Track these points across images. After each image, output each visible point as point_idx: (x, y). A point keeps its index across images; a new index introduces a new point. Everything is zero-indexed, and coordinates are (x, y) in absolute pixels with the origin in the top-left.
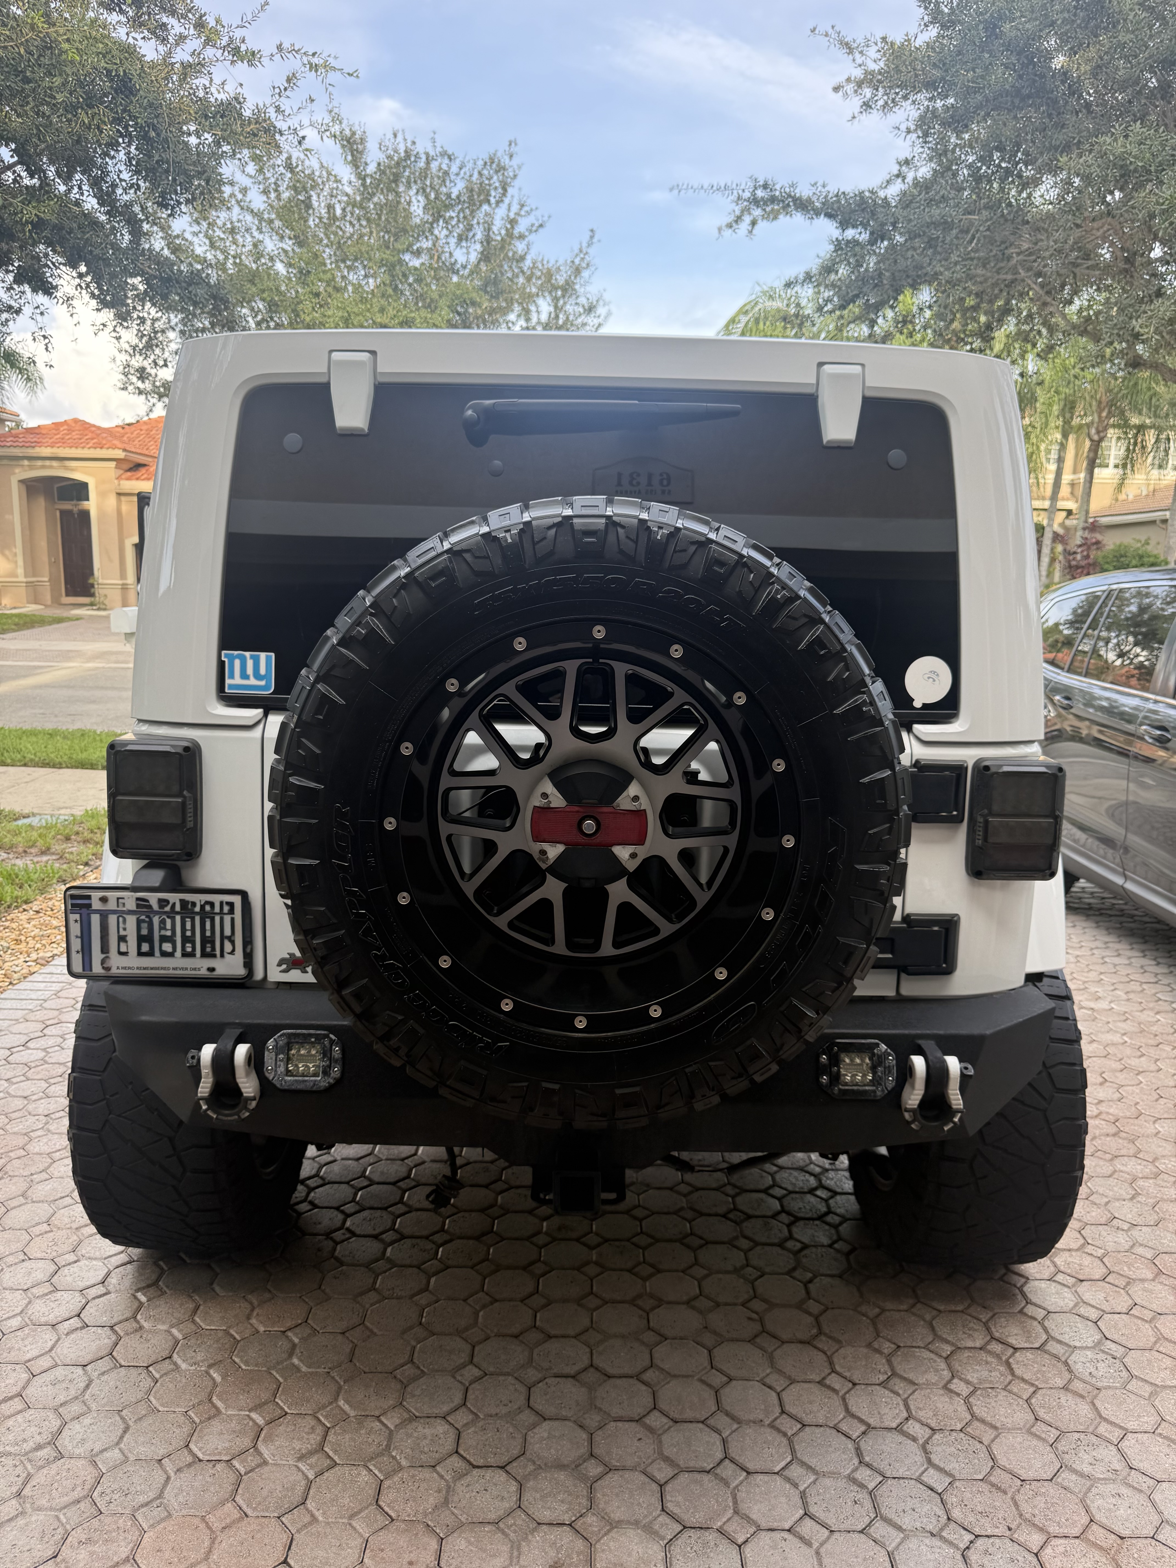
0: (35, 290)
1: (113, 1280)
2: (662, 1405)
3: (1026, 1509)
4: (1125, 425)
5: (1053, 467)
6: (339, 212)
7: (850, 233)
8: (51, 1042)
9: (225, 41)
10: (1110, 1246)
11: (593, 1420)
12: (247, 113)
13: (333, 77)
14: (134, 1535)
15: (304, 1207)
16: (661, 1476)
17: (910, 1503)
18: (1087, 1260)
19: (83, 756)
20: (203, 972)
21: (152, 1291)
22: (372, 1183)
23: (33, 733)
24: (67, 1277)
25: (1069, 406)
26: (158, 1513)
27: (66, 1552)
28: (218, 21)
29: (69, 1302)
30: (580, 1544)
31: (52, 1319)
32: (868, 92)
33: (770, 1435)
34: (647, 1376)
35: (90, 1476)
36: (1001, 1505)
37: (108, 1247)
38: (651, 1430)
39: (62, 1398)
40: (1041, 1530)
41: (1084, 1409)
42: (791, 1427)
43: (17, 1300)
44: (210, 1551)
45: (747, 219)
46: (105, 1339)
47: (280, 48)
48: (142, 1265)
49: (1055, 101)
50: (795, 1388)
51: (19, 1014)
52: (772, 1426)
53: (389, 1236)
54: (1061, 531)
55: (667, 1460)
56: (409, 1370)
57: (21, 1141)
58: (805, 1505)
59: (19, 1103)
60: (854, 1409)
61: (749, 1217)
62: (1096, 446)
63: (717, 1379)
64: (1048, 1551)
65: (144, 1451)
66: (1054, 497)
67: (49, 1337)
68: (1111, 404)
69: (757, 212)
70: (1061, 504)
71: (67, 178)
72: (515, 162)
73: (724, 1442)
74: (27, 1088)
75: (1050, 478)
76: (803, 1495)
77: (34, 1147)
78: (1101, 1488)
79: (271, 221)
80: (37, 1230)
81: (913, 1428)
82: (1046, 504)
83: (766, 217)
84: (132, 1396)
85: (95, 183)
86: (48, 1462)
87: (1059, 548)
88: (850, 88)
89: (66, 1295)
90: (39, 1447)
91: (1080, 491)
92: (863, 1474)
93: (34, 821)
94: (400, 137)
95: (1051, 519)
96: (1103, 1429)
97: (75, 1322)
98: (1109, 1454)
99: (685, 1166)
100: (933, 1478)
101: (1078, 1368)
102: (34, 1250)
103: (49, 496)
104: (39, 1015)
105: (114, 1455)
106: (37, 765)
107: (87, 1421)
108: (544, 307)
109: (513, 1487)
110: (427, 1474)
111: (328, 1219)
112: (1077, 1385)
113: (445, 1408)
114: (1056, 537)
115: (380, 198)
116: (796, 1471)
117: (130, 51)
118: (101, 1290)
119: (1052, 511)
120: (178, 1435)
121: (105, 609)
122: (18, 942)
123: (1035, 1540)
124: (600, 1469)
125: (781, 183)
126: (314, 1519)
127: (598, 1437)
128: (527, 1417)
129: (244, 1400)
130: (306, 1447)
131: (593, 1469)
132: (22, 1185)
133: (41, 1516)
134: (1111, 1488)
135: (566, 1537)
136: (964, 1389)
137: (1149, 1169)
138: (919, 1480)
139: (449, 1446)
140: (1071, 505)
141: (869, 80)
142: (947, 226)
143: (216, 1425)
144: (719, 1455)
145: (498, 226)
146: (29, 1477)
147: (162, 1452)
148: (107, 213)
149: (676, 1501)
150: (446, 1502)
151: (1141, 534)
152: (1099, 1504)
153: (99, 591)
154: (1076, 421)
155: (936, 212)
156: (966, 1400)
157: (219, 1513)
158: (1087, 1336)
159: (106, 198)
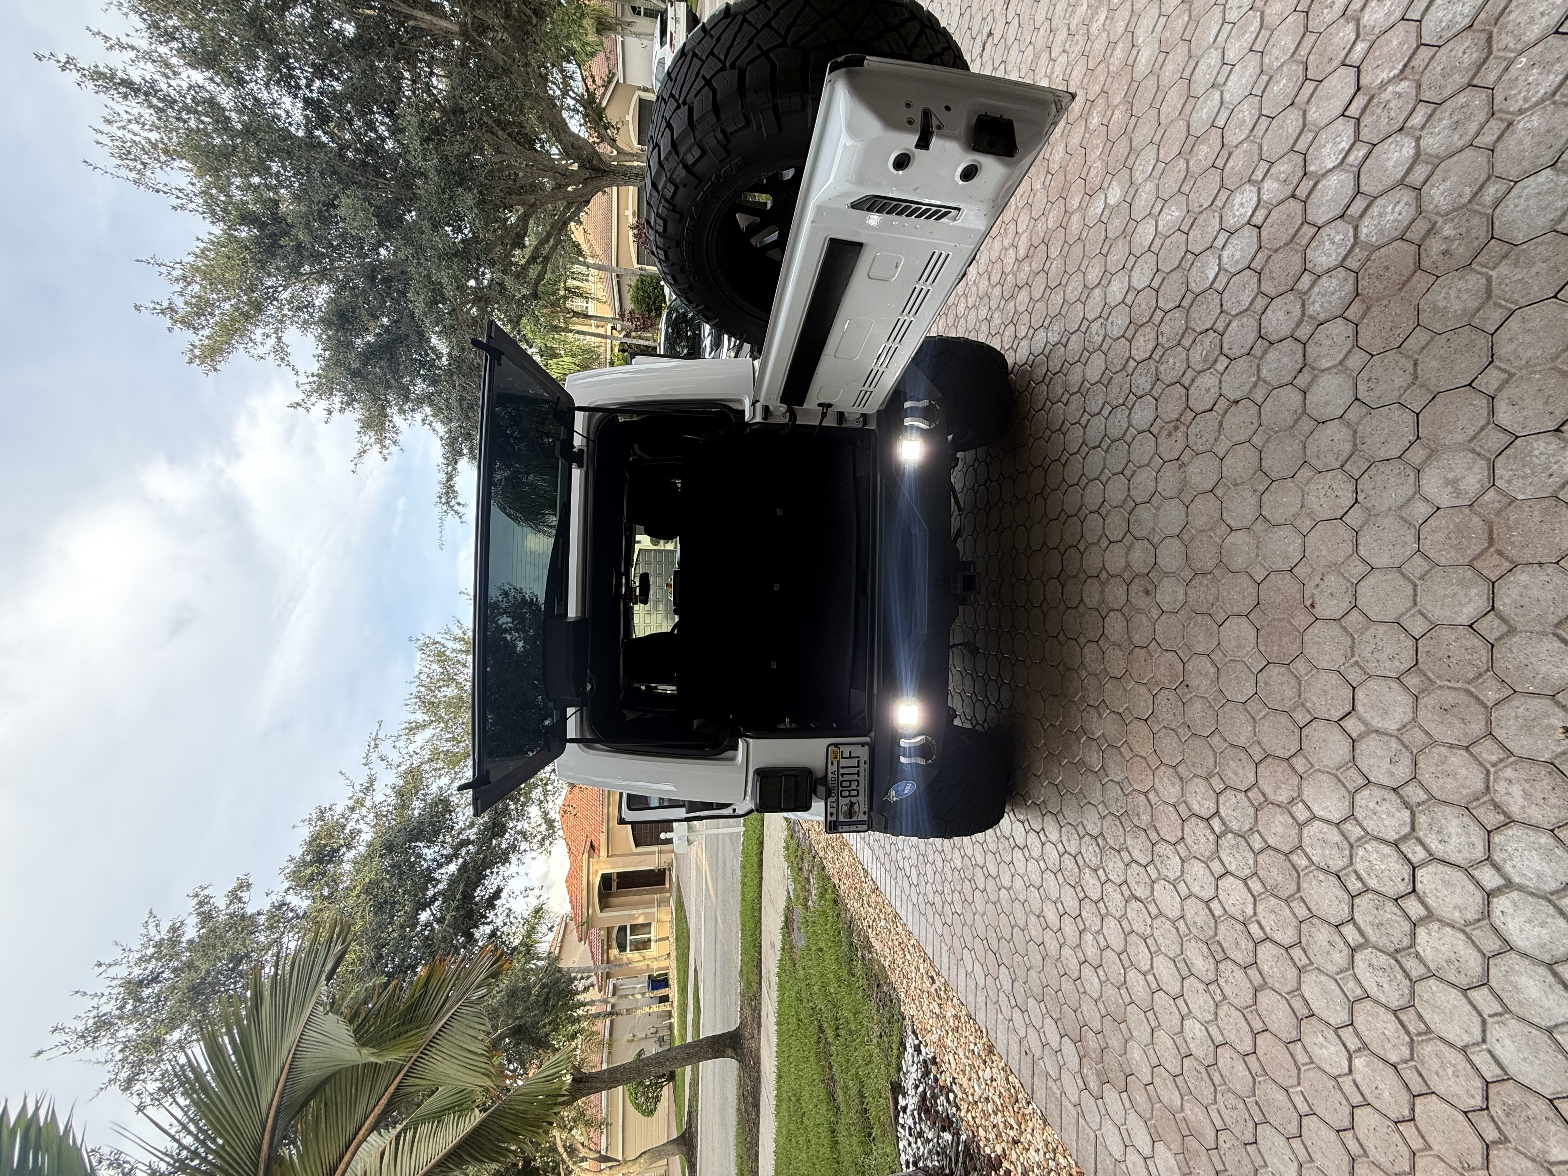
0: (499, 898)
1: (1022, 818)
2: (1075, 543)
3: (1119, 368)
4: (565, 298)
5: (588, 337)
6: (450, 736)
7: (465, 451)
8: (907, 864)
9: (362, 795)
10: (999, 321)
11: (1082, 576)
12: (401, 783)
13: (381, 735)
14: (1136, 794)
15: (986, 725)
16: (1107, 543)
17: (1117, 423)
18: (1007, 333)
19: (755, 866)
20: (867, 766)
21: (1026, 798)
22: (974, 692)
23: (743, 894)
24: (1020, 842)
25: (555, 328)
26: (1126, 783)
27: (1143, 826)
28: (351, 798)
29: (1032, 838)
30: (1136, 580)
31: (1040, 846)
32: (387, 442)
33: (1087, 491)
34: (1062, 551)
35: (1110, 818)
36: (1118, 378)
37: (1005, 822)
38: (1086, 548)
39: (1076, 836)
40: (1128, 361)
41: (1074, 338)
42: (1084, 481)
43: (1032, 864)
44: (1142, 757)
45: (457, 507)
46: (1049, 818)
47: (365, 765)
48: (1014, 806)
49: (394, 340)
50: (1066, 478)
51: (893, 882)
52: (1083, 490)
53: (999, 682)
54: (624, 333)
55: (1099, 540)
56: (1061, 667)
57: (956, 873)
58: (1118, 473)
59: (938, 876)
60: (1076, 450)
61: (988, 502)
62: (576, 314)
63: (1063, 516)
64: (1136, 358)
65: (1098, 793)
66: (605, 337)
67: (1049, 846)
68: (552, 305)
69: (453, 503)
70: (609, 333)
71: (439, 881)
72: (421, 638)
73: (1091, 512)
74: (930, 873)
75: (594, 339)
76: (1114, 474)
77: (959, 866)
78: (1109, 332)
79: (456, 773)
80: (999, 859)
81: (1083, 421)
82: (609, 341)
83: (455, 497)
84: (1074, 802)
85: (440, 866)
86: (1105, 839)
87: (633, 334)
88: (385, 452)
89: (1029, 840)
90: (1098, 845)
91: (602, 323)
92: (1104, 446)
93: (791, 888)
94: (408, 702)
95: (617, 339)
96: (1083, 329)
97: (1042, 834)
98: (1095, 327)
99: (959, 533)
100: (1105, 413)
101: (1056, 340)
102: (1008, 859)
103: (608, 896)
104: (893, 871)
105: (1100, 807)
106: (761, 891)
107: (1085, 822)
108: (504, 620)
109: (1112, 613)
110: (1106, 656)
111: (991, 713)
112: (1064, 341)
113: (1078, 648)
114: (627, 335)
115: (442, 713)
116: (1104, 478)
117: (370, 845)
118: (1026, 823)
119: (612, 337)
120: (1091, 778)
121: (673, 863)
122: (856, 888)
123: (1132, 364)
124: (1104, 572)
125: (439, 489)
126: (1127, 708)
127: (1089, 574)
128: (1081, 608)
129: (1075, 748)
130: (1096, 715)
131: (1104, 576)
132: (978, 869)
133: (1128, 839)
134: (1109, 326)
135: (1134, 587)
136: (1067, 395)
137: (963, 300)
138: (1106, 419)
139: (1095, 645)
140: (609, 326)
141: (380, 441)
142: (462, 399)
143: (1087, 759)
144: (1097, 515)
145: (458, 646)
146: (1111, 848)
147: (1099, 784)
148: (457, 858)
149: (1116, 536)
150: (1119, 645)
151: (625, 289)
152: (1117, 333)
153: (662, 866)
154: (562, 325)
155: (455, 404)
156: (1071, 395)
157: (1125, 754)
158: (1041, 334)
159: (449, 859)
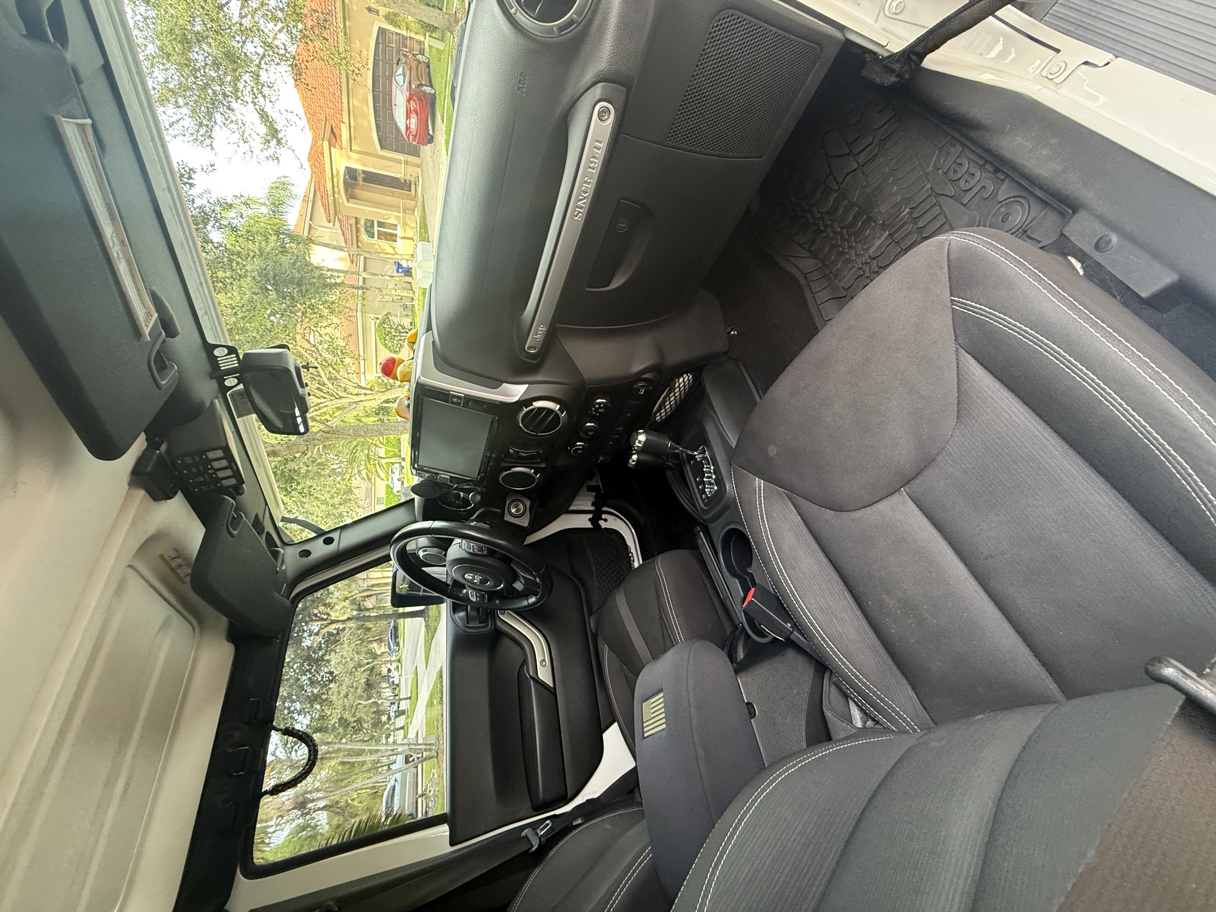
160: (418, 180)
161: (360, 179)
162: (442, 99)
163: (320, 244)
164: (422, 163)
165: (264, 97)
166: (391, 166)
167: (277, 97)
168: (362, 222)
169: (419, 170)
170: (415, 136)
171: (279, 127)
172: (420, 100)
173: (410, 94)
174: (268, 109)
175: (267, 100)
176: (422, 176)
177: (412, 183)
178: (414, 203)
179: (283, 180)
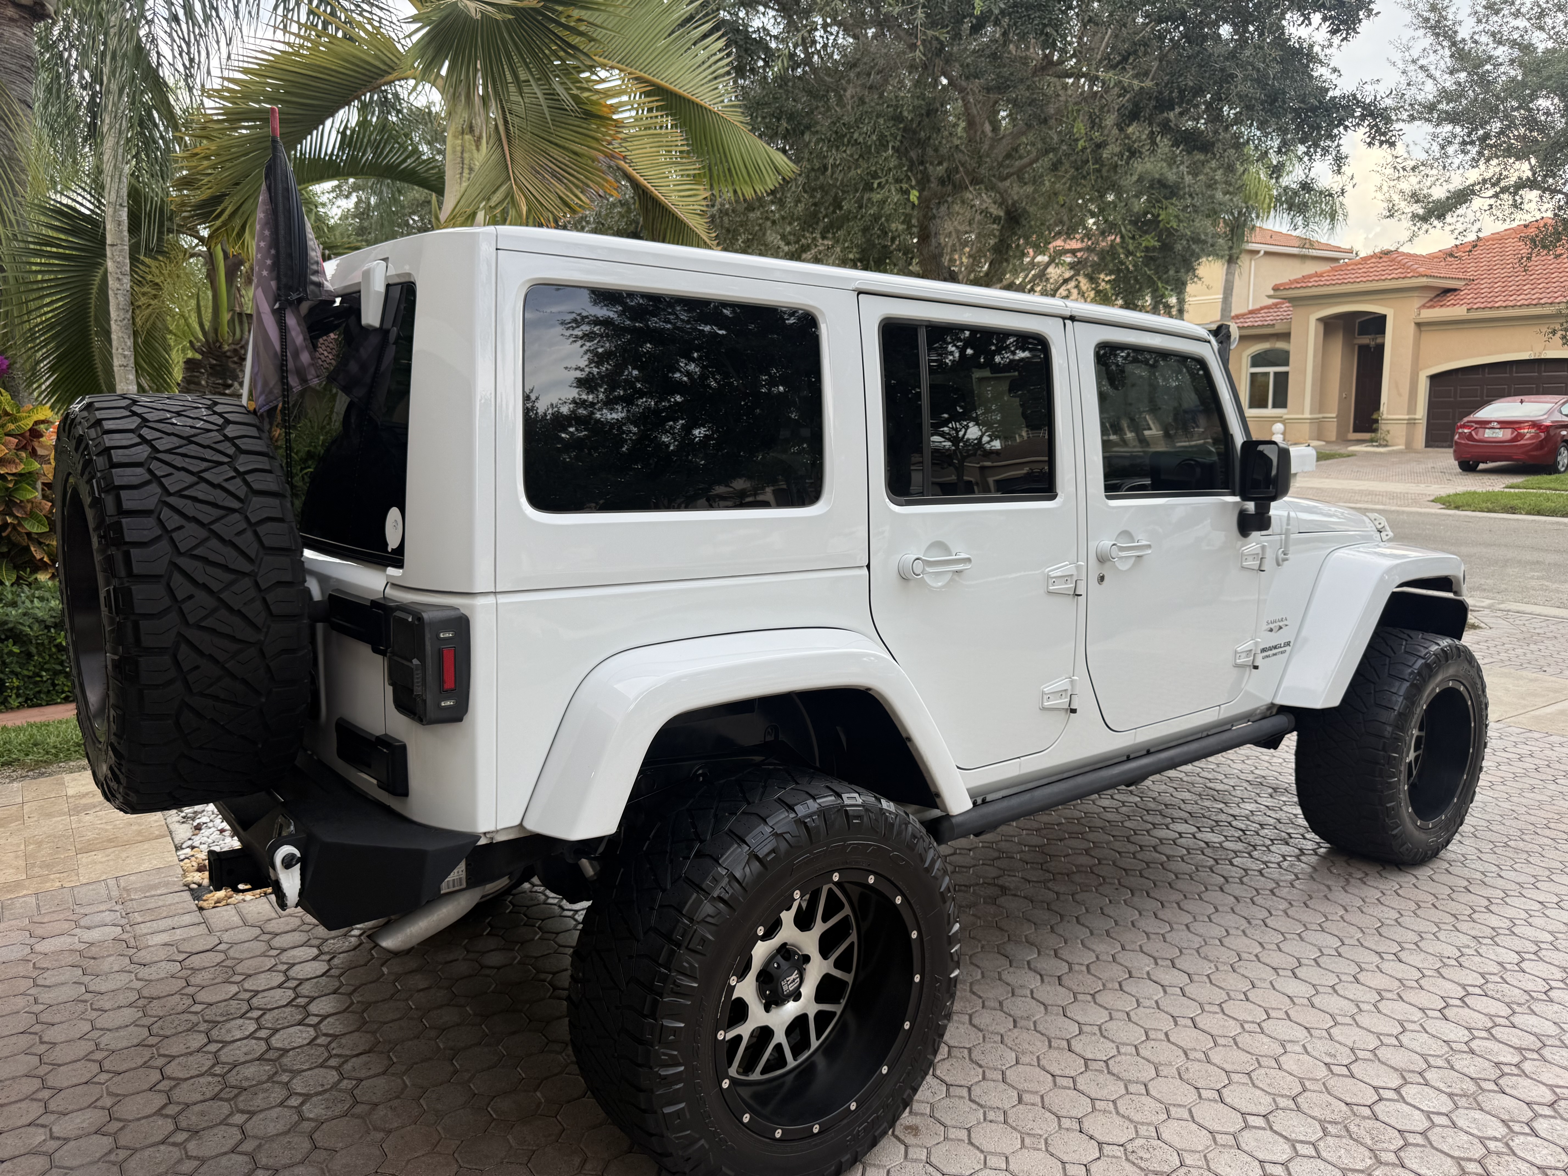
103: (1349, 332)
121: (1386, 446)
153: (1383, 427)
160: (1380, 446)
161: (1365, 340)
162: (1552, 485)
163: (1229, 274)
164: (1416, 452)
165: (1496, 195)
166: (1400, 395)
167: (1501, 216)
168: (1280, 345)
169: (1402, 447)
170: (1470, 437)
171: (1449, 218)
172: (1541, 445)
173: (1548, 427)
174: (1477, 203)
175: (1492, 201)
176: (1390, 453)
177: (1373, 435)
178: (1334, 439)
179: (1340, 211)
